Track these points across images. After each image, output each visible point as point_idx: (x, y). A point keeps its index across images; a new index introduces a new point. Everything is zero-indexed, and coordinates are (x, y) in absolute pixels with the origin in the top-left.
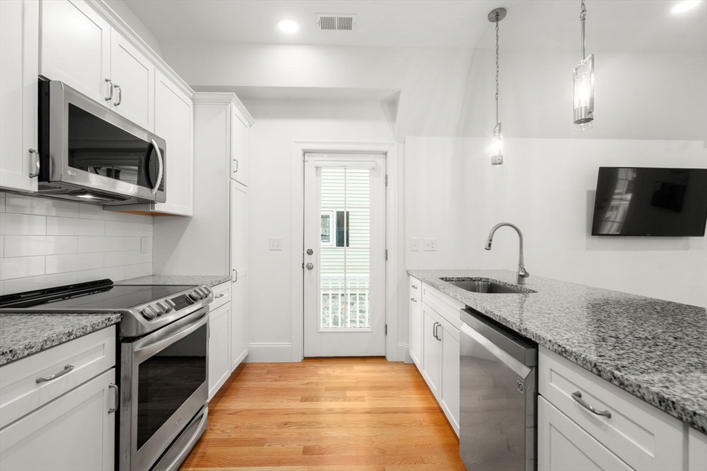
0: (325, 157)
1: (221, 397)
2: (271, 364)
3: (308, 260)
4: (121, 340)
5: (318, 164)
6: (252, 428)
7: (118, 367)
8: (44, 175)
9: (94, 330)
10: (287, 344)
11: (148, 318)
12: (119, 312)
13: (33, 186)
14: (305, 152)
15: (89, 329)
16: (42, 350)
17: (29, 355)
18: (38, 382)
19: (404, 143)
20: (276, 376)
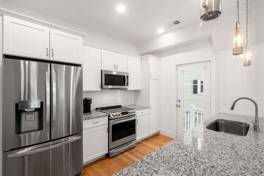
0: (184, 66)
1: (145, 140)
2: (166, 136)
3: (179, 104)
4: (109, 120)
5: (182, 69)
6: (145, 151)
7: (109, 124)
8: (102, 87)
9: (103, 117)
10: (171, 132)
11: (114, 116)
12: (108, 114)
13: (100, 89)
14: (177, 66)
15: (102, 116)
16: (93, 118)
17: (91, 119)
18: (93, 123)
19: (219, 55)
20: (163, 140)
